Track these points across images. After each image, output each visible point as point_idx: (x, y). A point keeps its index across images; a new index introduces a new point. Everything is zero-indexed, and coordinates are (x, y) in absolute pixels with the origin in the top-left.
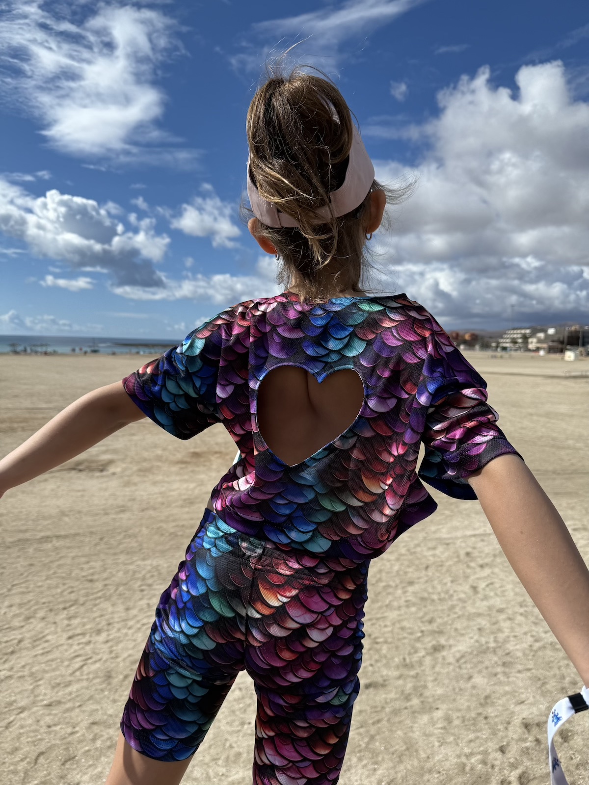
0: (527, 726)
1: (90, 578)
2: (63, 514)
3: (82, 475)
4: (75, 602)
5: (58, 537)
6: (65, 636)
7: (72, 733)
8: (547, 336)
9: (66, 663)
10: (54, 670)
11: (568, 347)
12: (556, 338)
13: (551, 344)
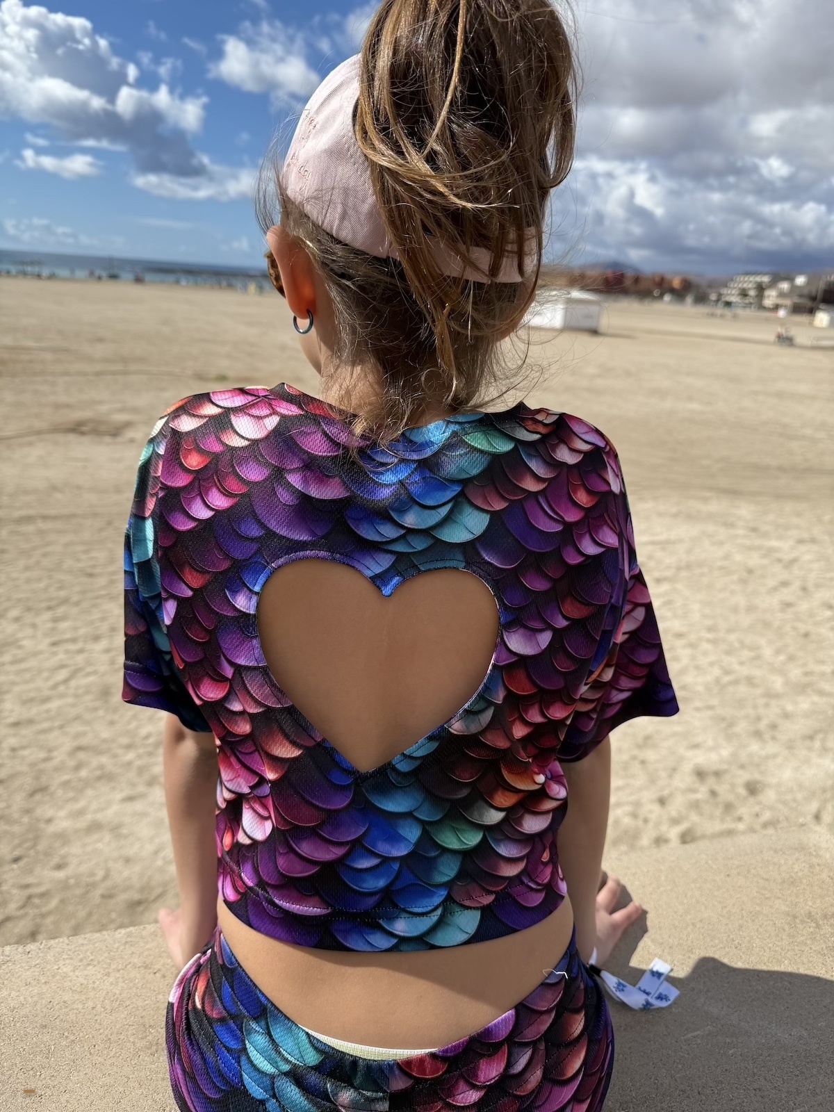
0: (700, 774)
1: (89, 571)
2: (54, 488)
3: (86, 440)
4: (65, 601)
5: (45, 518)
6: (48, 641)
7: (47, 759)
8: (794, 288)
9: (45, 674)
10: (27, 682)
11: (822, 306)
12: (805, 292)
13: (797, 300)
